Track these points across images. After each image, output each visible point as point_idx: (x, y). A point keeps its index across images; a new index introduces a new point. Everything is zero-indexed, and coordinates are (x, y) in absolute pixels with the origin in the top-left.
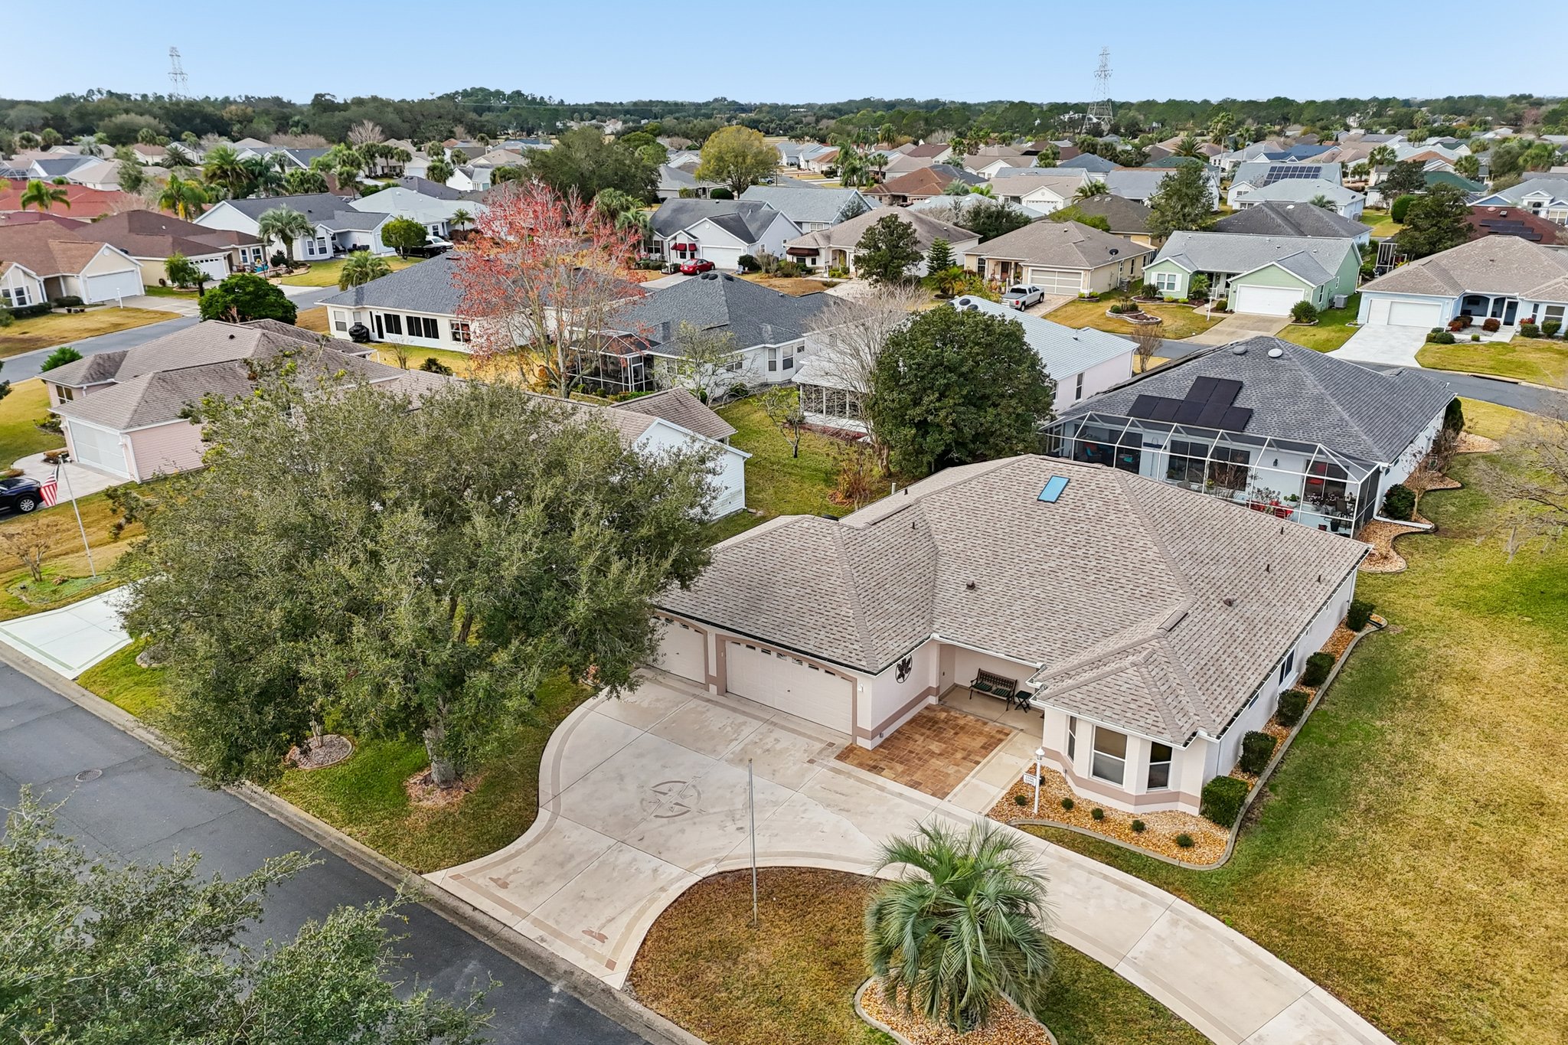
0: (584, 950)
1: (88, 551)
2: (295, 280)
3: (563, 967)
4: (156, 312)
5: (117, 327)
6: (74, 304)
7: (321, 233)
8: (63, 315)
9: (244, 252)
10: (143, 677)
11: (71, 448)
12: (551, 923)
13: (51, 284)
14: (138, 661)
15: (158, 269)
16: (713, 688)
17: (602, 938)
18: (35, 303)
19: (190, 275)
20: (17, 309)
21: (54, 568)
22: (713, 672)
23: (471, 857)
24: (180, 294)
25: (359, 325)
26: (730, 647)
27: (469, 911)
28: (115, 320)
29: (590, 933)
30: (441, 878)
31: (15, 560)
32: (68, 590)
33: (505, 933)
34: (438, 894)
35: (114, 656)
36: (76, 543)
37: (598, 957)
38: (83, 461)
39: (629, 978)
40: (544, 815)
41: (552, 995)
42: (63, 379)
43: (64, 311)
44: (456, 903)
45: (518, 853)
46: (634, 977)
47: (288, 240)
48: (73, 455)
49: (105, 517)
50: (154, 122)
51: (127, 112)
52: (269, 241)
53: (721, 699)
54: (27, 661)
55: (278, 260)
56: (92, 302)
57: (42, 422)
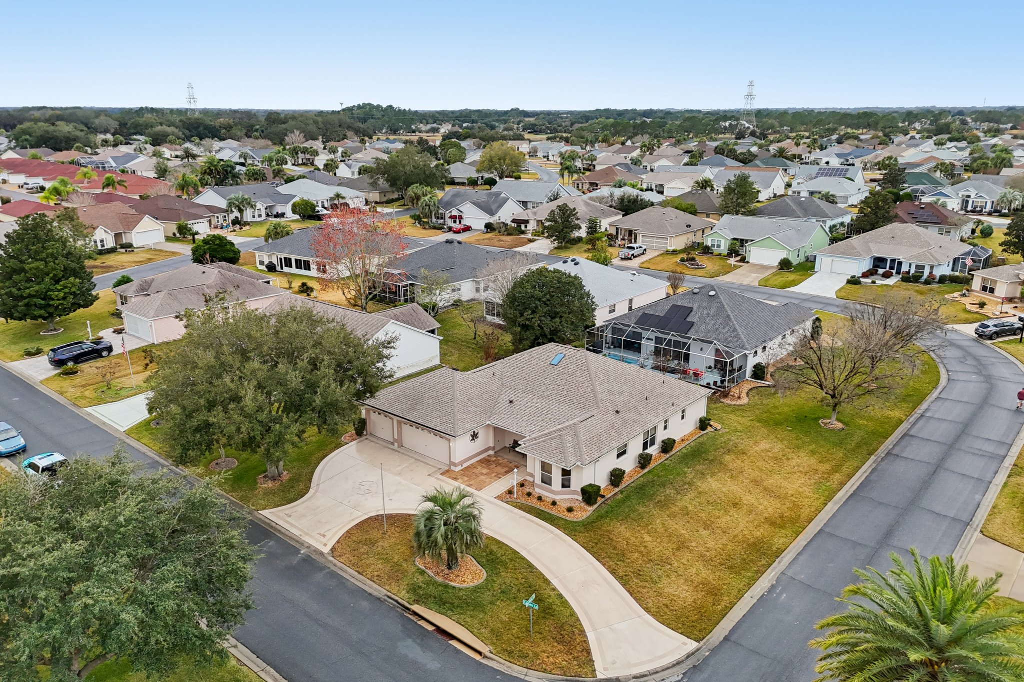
0: (317, 540)
1: (132, 376)
2: (243, 233)
3: (307, 545)
4: (170, 252)
5: (150, 260)
6: (128, 247)
7: (259, 206)
8: (123, 253)
9: (218, 217)
10: (154, 431)
11: (126, 326)
12: (305, 530)
13: (118, 236)
14: (152, 425)
15: (173, 228)
16: (396, 444)
17: (324, 536)
18: (109, 247)
19: (189, 231)
20: (100, 250)
21: (116, 383)
22: (396, 437)
23: (278, 506)
24: (183, 241)
25: (271, 263)
26: (403, 426)
27: (274, 525)
28: (149, 256)
29: (320, 534)
30: (265, 513)
31: (100, 378)
32: (123, 393)
33: (287, 533)
34: (263, 518)
35: (141, 422)
36: (127, 372)
37: (321, 542)
38: (131, 333)
39: (331, 550)
40: (311, 491)
41: (300, 553)
42: (123, 292)
43: (123, 250)
44: (269, 522)
45: (298, 505)
46: (333, 549)
47: (241, 211)
48: (127, 330)
49: (140, 360)
50: (176, 131)
51: (161, 124)
52: (232, 211)
53: (399, 449)
54: (104, 423)
55: (236, 222)
56: (138, 246)
57: (112, 312)
